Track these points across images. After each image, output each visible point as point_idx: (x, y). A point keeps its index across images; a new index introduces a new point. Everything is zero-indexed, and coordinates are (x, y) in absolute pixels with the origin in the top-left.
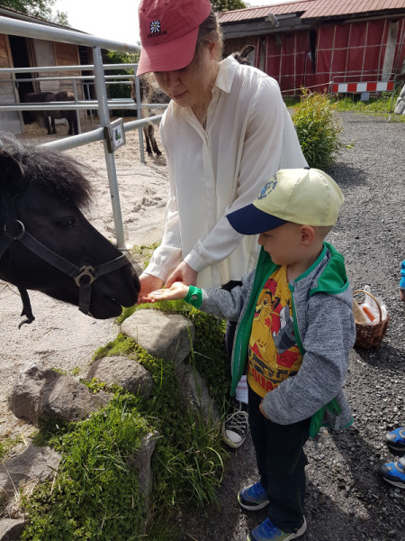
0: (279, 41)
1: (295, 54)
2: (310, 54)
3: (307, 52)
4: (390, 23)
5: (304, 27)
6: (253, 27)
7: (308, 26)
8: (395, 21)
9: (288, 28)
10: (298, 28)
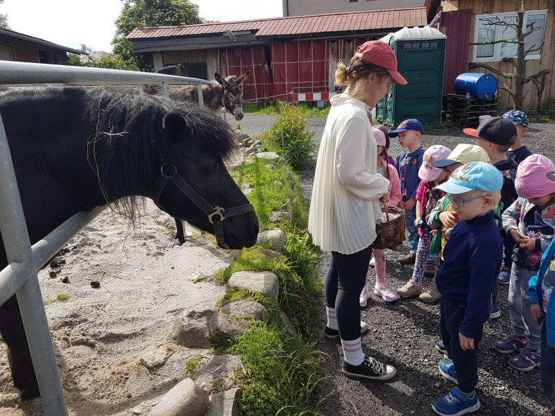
0: (238, 54)
1: (253, 65)
2: (266, 66)
3: (264, 64)
4: (330, 43)
5: (258, 42)
6: (212, 40)
7: (262, 42)
8: (333, 41)
9: (245, 43)
10: (253, 43)
